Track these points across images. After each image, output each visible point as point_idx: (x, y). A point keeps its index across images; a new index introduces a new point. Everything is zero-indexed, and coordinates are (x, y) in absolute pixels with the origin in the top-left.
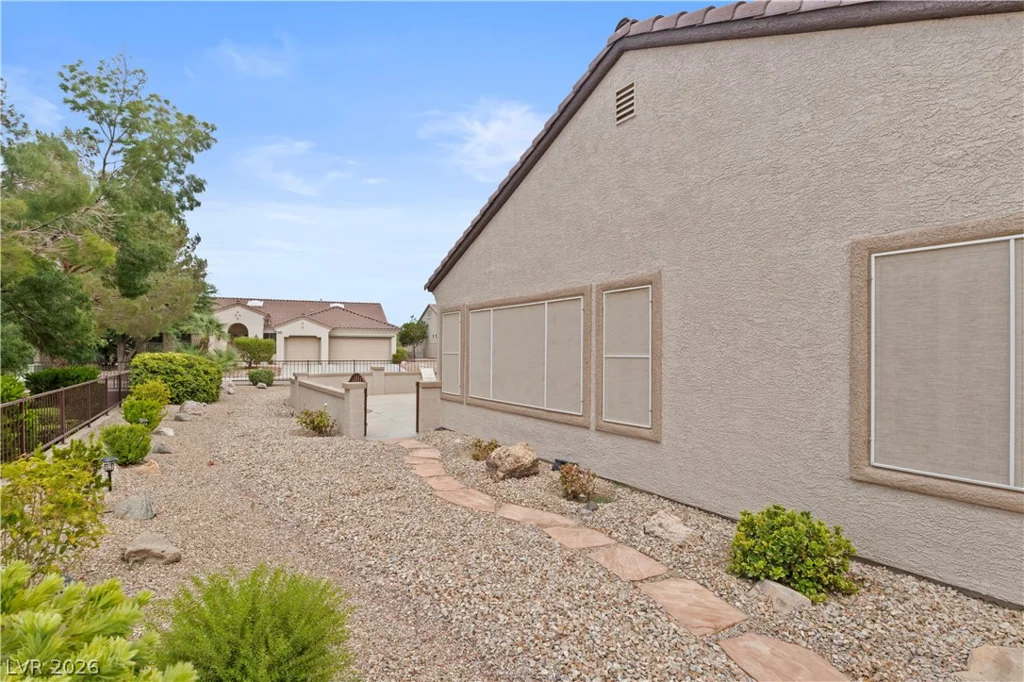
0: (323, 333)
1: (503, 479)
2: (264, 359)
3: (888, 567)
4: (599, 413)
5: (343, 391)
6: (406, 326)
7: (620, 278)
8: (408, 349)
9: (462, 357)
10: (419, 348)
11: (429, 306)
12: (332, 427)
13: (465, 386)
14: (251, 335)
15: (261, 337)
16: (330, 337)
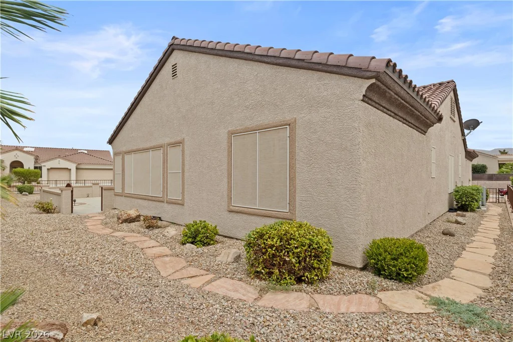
0: (73, 167)
1: (122, 223)
2: (34, 181)
3: (236, 239)
4: (167, 195)
5: (60, 192)
7: (173, 141)
9: (122, 175)
12: (55, 210)
13: (123, 188)
15: (32, 168)
16: (77, 169)
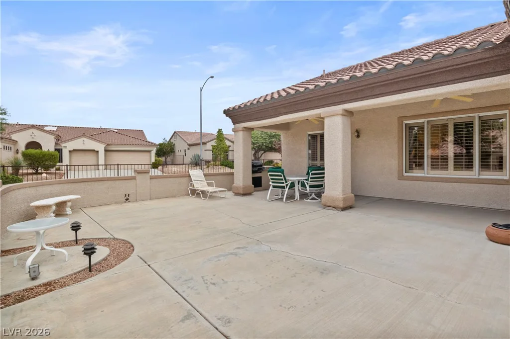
0: (100, 148)
6: (160, 145)
8: (163, 159)
10: (169, 159)
11: (175, 132)
14: (45, 149)
16: (106, 151)
